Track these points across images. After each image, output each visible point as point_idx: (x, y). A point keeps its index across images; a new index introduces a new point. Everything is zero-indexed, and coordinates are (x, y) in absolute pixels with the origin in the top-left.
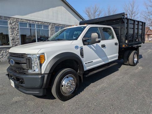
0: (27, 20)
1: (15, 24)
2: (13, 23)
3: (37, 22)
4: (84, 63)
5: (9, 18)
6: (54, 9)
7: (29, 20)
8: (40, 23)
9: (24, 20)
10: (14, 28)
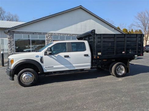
0: (59, 34)
1: (50, 37)
2: (48, 37)
3: (66, 35)
4: (44, 67)
5: (46, 33)
6: (82, 23)
7: (60, 34)
8: (69, 35)
9: (57, 34)
10: (49, 40)
